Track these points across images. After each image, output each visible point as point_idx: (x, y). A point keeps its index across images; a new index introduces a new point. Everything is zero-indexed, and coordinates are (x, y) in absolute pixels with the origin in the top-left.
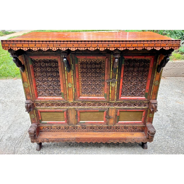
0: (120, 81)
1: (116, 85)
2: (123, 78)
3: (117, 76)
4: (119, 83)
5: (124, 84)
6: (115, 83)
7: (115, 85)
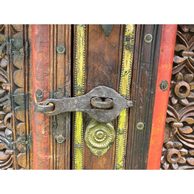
0: (149, 105)
1: (122, 140)
2: (172, 88)
3: (127, 66)
4: (140, 125)
5: (176, 138)
6: (116, 122)
7: (113, 144)
